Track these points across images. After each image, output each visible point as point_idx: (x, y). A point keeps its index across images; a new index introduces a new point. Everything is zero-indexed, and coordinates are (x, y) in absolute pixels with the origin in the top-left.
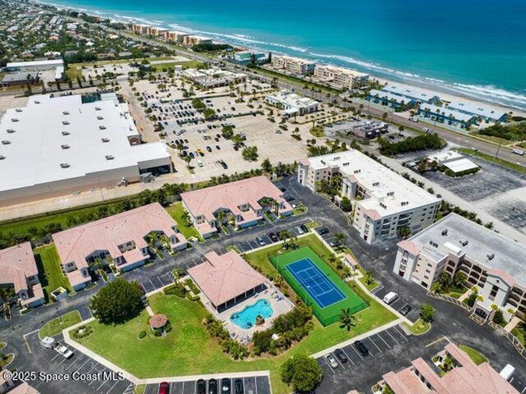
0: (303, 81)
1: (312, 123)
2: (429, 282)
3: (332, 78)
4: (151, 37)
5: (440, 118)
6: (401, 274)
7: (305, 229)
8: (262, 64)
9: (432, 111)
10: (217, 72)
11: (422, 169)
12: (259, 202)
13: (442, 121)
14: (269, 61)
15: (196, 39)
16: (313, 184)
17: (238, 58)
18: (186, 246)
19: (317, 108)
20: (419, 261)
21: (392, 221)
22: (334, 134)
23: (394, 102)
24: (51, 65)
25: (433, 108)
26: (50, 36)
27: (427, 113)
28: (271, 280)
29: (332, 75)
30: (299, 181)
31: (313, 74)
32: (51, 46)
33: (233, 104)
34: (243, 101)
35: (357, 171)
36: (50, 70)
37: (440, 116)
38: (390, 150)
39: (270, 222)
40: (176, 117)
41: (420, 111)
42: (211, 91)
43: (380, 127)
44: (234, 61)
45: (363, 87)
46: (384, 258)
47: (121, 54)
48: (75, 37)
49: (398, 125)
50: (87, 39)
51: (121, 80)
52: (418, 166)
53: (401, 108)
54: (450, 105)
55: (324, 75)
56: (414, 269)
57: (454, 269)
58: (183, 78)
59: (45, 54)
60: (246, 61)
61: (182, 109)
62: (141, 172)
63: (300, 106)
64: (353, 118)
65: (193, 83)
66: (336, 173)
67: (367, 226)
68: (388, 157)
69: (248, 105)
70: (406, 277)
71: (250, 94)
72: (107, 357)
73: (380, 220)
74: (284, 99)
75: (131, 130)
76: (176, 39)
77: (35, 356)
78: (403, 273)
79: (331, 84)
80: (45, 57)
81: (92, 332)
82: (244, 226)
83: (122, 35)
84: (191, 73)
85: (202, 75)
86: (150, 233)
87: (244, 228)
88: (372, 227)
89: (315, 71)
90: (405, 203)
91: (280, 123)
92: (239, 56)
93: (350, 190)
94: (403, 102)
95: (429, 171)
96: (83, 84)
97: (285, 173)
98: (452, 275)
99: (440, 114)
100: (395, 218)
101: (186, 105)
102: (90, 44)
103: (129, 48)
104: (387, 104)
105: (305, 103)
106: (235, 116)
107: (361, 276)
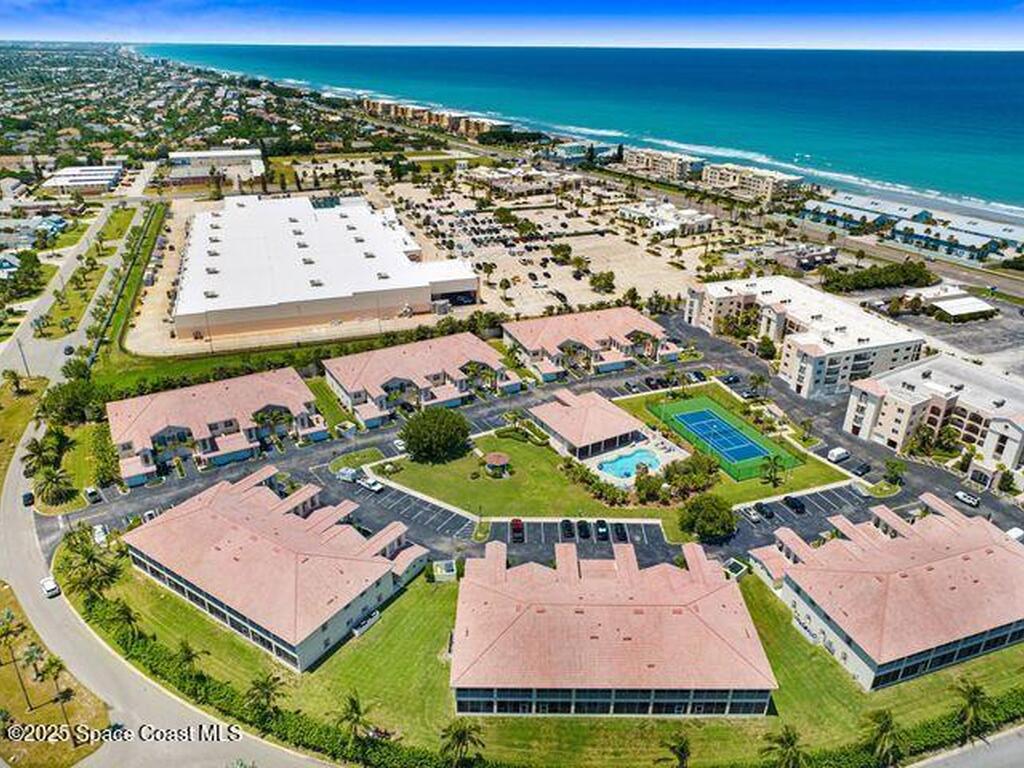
0: (681, 189)
1: (704, 248)
2: (899, 439)
3: (736, 184)
4: (399, 121)
5: (932, 243)
6: (856, 430)
7: (700, 376)
8: (606, 164)
9: (916, 232)
10: (530, 173)
11: (895, 310)
12: (628, 337)
13: (935, 248)
14: (618, 158)
15: (483, 124)
16: (711, 323)
17: (561, 153)
18: (519, 388)
19: (710, 226)
20: (884, 407)
21: (843, 363)
22: (742, 263)
23: (848, 219)
24: (240, 156)
25: (919, 229)
26: (223, 116)
27: (908, 235)
28: (654, 429)
29: (735, 178)
30: (686, 319)
31: (700, 178)
32: (230, 129)
33: (563, 218)
34: (579, 216)
35: (785, 302)
36: (238, 164)
37: (932, 240)
38: (840, 284)
39: (644, 367)
40: (470, 234)
41: (895, 232)
42: (522, 200)
43: (823, 252)
44: (556, 158)
45: (789, 198)
46: (828, 414)
47: (354, 145)
48: (266, 117)
49: (853, 252)
50: (289, 122)
51: (367, 181)
52: (888, 306)
53: (861, 228)
54: (950, 225)
55: (720, 179)
56: (876, 422)
57: (940, 419)
58: (470, 181)
59: (224, 142)
60: (578, 158)
61: (477, 223)
62: (434, 298)
63: (680, 222)
64: (774, 241)
65: (489, 189)
66: (750, 304)
67: (802, 369)
68: (837, 294)
69: (589, 222)
70: (863, 435)
71: (589, 206)
72: (431, 495)
73: (824, 357)
74: (652, 212)
75: (406, 243)
76: (445, 124)
77: (332, 489)
78: (859, 428)
79: (733, 192)
80: (224, 145)
81: (402, 469)
82: (605, 369)
83: (347, 115)
84: (483, 172)
85: (502, 176)
86: (469, 364)
87: (606, 372)
88: (809, 369)
89: (704, 172)
90: (863, 340)
91: (648, 245)
92: (563, 151)
93: (773, 326)
94: (864, 218)
95: (906, 313)
96: (303, 186)
97: (663, 310)
98: (936, 429)
99: (932, 236)
100: (847, 359)
101: (482, 218)
102: (296, 128)
103: (365, 136)
104: (834, 224)
105: (691, 218)
106: (568, 236)
107: (791, 431)
